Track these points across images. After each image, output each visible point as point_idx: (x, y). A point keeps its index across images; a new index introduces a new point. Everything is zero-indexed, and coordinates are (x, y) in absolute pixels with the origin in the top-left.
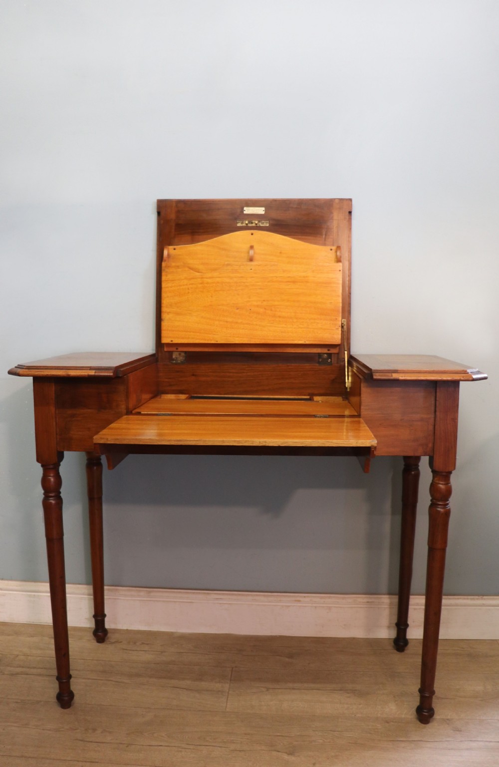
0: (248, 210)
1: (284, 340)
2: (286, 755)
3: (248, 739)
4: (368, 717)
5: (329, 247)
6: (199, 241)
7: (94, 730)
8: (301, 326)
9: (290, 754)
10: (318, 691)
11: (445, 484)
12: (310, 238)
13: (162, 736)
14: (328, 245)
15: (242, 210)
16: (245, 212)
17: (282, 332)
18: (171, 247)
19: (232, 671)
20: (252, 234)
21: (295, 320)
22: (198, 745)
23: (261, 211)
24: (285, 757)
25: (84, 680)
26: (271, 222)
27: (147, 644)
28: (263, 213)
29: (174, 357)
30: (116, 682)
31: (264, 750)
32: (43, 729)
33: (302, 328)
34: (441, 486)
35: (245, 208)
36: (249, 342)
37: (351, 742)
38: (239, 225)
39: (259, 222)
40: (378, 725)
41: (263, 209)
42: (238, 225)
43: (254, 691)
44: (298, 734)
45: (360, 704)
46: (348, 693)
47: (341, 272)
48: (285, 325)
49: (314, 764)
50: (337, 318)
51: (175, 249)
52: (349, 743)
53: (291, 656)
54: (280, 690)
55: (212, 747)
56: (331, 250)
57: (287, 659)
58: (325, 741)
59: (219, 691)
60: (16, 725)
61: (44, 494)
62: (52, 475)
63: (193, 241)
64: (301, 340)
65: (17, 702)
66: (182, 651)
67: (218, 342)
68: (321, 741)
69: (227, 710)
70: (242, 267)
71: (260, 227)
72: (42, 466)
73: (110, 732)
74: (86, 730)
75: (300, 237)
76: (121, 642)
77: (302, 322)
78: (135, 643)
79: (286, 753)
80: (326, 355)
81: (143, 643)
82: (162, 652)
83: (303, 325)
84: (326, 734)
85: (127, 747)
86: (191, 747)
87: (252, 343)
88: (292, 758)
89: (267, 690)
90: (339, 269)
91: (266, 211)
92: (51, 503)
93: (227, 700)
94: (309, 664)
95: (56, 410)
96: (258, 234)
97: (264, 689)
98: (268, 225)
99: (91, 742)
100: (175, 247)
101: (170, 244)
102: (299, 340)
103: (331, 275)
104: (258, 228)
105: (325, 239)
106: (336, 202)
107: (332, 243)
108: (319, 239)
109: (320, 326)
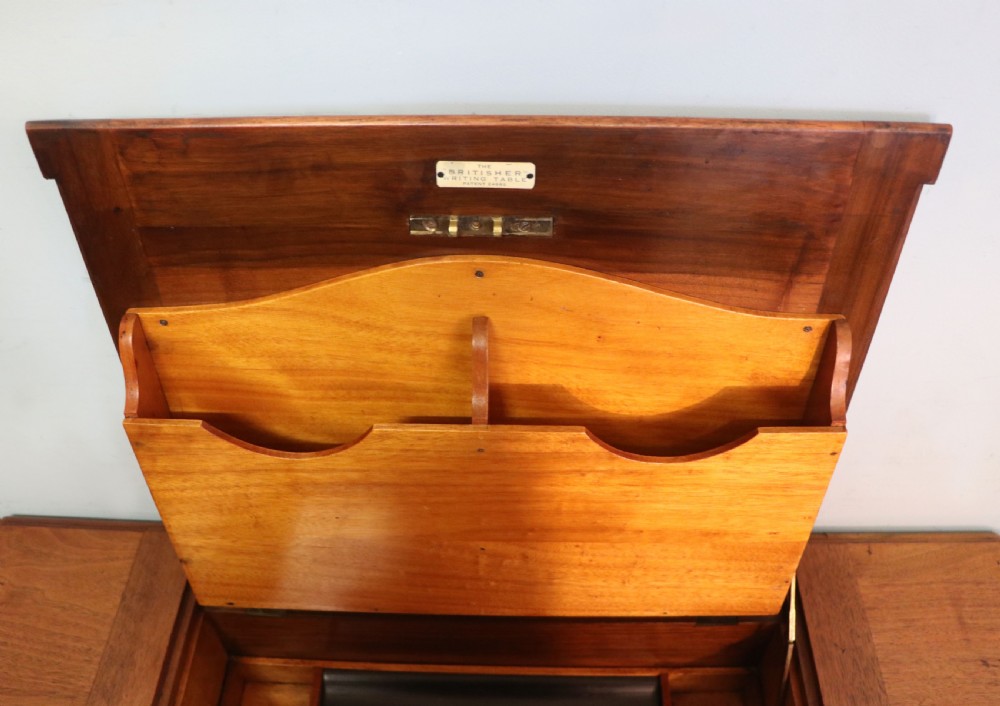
0: (454, 174)
5: (803, 321)
12: (728, 280)
14: (796, 315)
15: (430, 174)
16: (441, 183)
18: (146, 314)
20: (479, 274)
21: (638, 572)
23: (518, 175)
26: (561, 221)
28: (530, 184)
35: (441, 166)
39: (510, 220)
41: (530, 168)
42: (412, 232)
51: (165, 323)
56: (809, 329)
63: (235, 292)
77: (665, 576)
91: (540, 175)
96: (508, 270)
98: (549, 233)
103: (793, 467)
104: (508, 246)
105: (788, 287)
106: (879, 143)
107: (816, 300)
108: (761, 284)
109: (720, 582)
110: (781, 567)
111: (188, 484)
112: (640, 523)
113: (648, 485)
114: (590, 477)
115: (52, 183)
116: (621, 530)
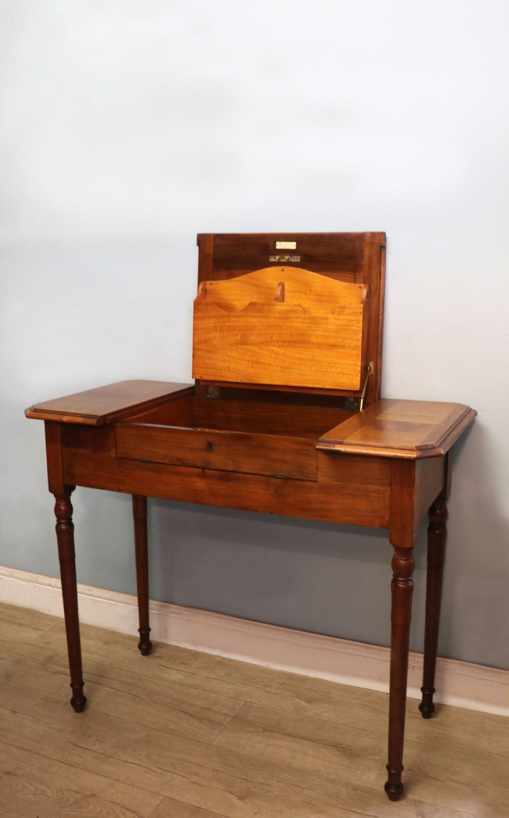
0: (280, 245)
1: (302, 383)
2: (236, 798)
3: (213, 775)
4: (341, 780)
5: (359, 285)
6: (234, 276)
7: (89, 737)
8: (321, 370)
9: (241, 798)
10: (311, 743)
11: (405, 560)
12: (340, 274)
13: (141, 755)
14: (358, 283)
15: (275, 245)
16: (277, 247)
17: (302, 375)
18: (208, 282)
19: (244, 705)
20: (283, 270)
21: (314, 363)
22: (166, 771)
23: (292, 245)
24: (235, 800)
25: (108, 689)
26: (301, 257)
27: (184, 664)
28: (295, 247)
29: (209, 391)
30: (136, 696)
31: (219, 789)
32: (49, 728)
33: (321, 372)
34: (402, 562)
35: (278, 243)
36: (270, 383)
37: (305, 801)
38: (272, 260)
39: (291, 257)
40: (344, 791)
41: (295, 243)
42: (270, 260)
43: (251, 730)
44: (261, 781)
45: (342, 765)
46: (339, 751)
47: (362, 314)
48: (305, 367)
49: (255, 814)
50: (357, 363)
51: (211, 284)
52: (303, 802)
53: (310, 701)
54: (276, 734)
55: (176, 775)
56: (360, 288)
57: (304, 704)
58: (282, 793)
59: (219, 723)
60: (30, 718)
61: (57, 521)
62: (63, 504)
63: (230, 276)
64: (321, 385)
65: (43, 699)
66: (212, 676)
67: (243, 382)
68: (278, 793)
69: (214, 743)
70: (266, 307)
71: (291, 262)
72: (55, 496)
73: (101, 742)
74: (83, 736)
75: (330, 273)
76: (163, 658)
77: (322, 365)
78: (174, 661)
79: (237, 796)
80: (352, 399)
81: (182, 662)
82: (193, 674)
83: (322, 368)
84: (287, 788)
85: (107, 758)
86: (159, 771)
87: (273, 384)
88: (240, 803)
89: (264, 731)
90: (359, 311)
91: (297, 245)
92: (62, 529)
93: (220, 733)
94: (322, 712)
95: (62, 448)
96: (289, 270)
97: (260, 730)
98: (299, 261)
99: (80, 747)
100: (212, 282)
101: (208, 280)
102: (319, 384)
103: (352, 318)
104: (289, 264)
105: (355, 275)
106: (368, 236)
107: (362, 280)
108: (349, 275)
109: (339, 370)
110: (356, 364)
111: (203, 322)
112: (313, 340)
113: (314, 323)
114: (300, 320)
115: (198, 247)
116: (309, 343)
